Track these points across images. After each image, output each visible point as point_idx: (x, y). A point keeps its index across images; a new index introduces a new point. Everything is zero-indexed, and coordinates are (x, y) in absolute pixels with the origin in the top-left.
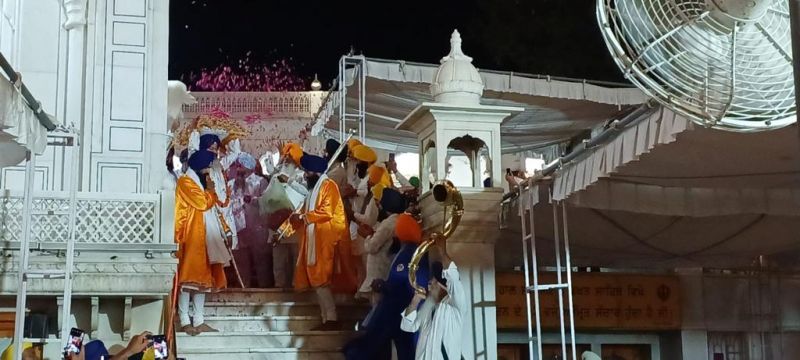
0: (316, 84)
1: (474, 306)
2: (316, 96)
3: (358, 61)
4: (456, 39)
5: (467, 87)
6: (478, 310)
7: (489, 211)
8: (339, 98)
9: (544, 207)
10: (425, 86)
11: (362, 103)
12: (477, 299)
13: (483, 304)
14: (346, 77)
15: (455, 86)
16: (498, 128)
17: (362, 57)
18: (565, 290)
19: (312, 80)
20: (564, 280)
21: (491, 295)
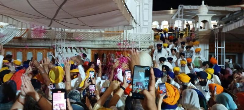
0: (172, 9)
1: (204, 50)
2: (172, 11)
3: (182, 6)
4: (203, 2)
5: (205, 11)
6: (205, 51)
7: (208, 34)
8: (178, 12)
9: (220, 33)
10: (197, 10)
11: (183, 13)
12: (205, 49)
13: (206, 50)
14: (180, 8)
15: (203, 11)
16: (211, 18)
17: (183, 5)
18: (223, 48)
19: (171, 8)
20: (223, 46)
21: (208, 48)
